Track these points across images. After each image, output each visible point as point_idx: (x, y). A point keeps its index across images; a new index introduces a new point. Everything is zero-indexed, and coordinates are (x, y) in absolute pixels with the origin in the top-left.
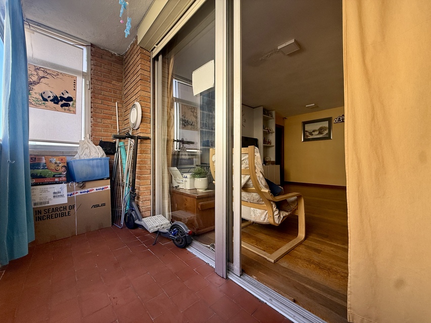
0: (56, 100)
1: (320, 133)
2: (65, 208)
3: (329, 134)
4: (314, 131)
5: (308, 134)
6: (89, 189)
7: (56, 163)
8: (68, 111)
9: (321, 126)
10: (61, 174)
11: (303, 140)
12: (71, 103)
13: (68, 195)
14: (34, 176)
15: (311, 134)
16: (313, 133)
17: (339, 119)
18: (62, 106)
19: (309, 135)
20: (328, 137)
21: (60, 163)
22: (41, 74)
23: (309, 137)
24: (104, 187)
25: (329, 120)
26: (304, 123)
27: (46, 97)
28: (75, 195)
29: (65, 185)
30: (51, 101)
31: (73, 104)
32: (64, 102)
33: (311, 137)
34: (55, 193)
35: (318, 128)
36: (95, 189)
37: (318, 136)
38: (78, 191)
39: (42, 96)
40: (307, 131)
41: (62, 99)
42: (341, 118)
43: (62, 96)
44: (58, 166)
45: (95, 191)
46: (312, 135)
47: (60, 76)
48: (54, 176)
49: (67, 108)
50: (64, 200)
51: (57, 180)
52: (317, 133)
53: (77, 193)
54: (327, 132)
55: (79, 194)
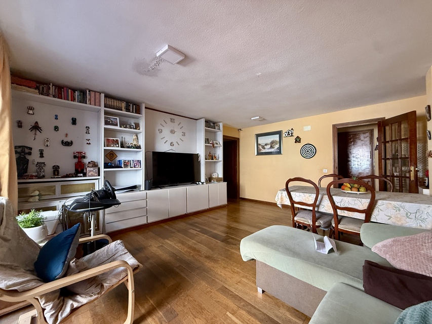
1: (271, 147)
3: (280, 148)
4: (266, 145)
5: (260, 147)
9: (272, 139)
11: (256, 154)
15: (263, 147)
16: (265, 147)
17: (289, 133)
19: (262, 149)
20: (279, 152)
23: (262, 151)
25: (279, 133)
26: (258, 136)
33: (263, 151)
35: (270, 142)
37: (270, 150)
40: (260, 145)
42: (290, 132)
46: (265, 148)
52: (269, 146)
54: (277, 146)
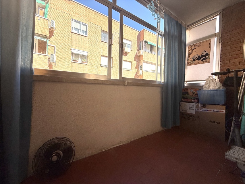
0: (199, 58)
2: (194, 116)
6: (208, 109)
7: (193, 92)
8: (205, 62)
10: (195, 98)
12: (207, 57)
13: (196, 110)
14: (184, 98)
18: (202, 61)
21: (195, 92)
22: (193, 48)
24: (219, 110)
27: (194, 59)
28: (199, 111)
29: (195, 104)
30: (197, 59)
31: (208, 57)
32: (203, 57)
34: (190, 107)
36: (212, 110)
38: (201, 109)
39: (193, 59)
41: (202, 56)
43: (202, 54)
44: (194, 94)
45: (212, 111)
47: (202, 44)
48: (192, 99)
49: (205, 60)
50: (193, 112)
51: (193, 101)
53: (201, 110)
55: (202, 111)
